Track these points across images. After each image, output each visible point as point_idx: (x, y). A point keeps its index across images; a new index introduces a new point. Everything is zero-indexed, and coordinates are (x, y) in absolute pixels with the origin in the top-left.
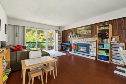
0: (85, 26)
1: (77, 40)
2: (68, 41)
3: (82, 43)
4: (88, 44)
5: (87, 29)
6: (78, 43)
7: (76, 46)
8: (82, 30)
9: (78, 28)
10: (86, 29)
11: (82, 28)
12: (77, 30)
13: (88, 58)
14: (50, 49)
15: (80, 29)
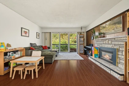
0: (110, 20)
1: (100, 43)
2: (92, 43)
3: (106, 47)
4: (116, 49)
5: (115, 24)
6: (100, 46)
7: (99, 51)
8: (107, 26)
9: (101, 24)
10: (112, 24)
11: (106, 23)
12: (101, 28)
13: (109, 72)
14: (73, 52)
15: (104, 25)
